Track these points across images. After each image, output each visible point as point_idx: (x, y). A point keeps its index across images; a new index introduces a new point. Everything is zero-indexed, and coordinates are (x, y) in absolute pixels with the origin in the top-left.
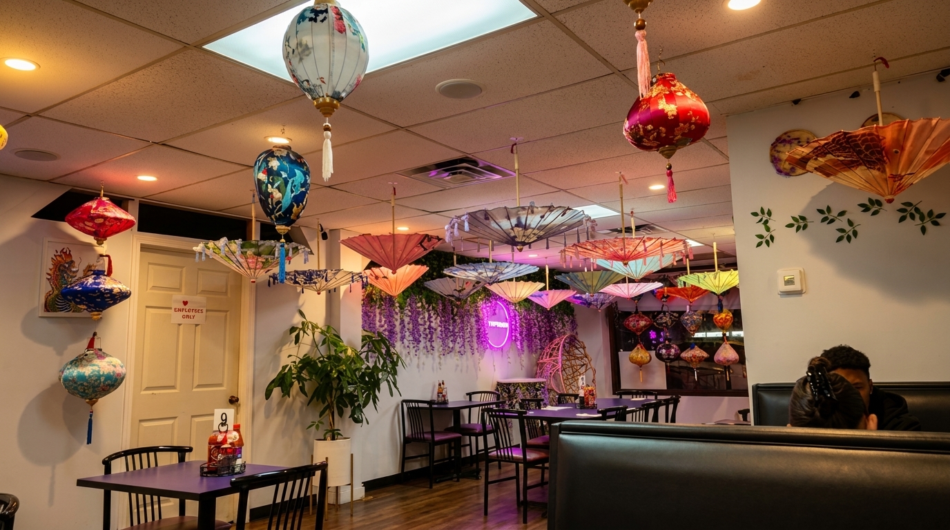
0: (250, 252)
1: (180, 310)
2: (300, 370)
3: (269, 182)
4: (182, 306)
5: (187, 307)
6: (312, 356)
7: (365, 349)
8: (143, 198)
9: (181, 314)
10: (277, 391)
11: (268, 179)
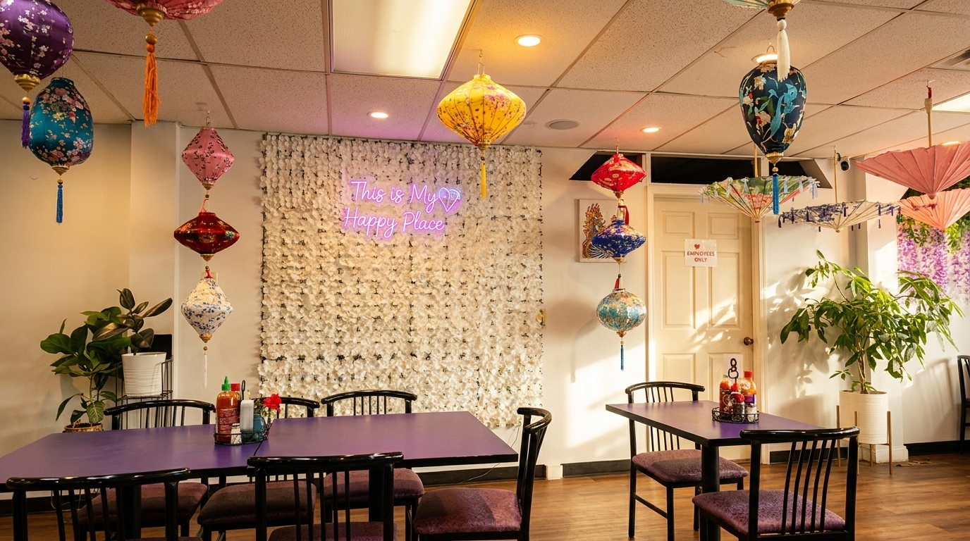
0: (756, 190)
1: (692, 254)
2: (819, 313)
3: (755, 105)
4: (694, 249)
5: (698, 250)
6: (833, 299)
7: (907, 293)
8: (653, 150)
9: (694, 257)
10: (793, 336)
11: (754, 102)
